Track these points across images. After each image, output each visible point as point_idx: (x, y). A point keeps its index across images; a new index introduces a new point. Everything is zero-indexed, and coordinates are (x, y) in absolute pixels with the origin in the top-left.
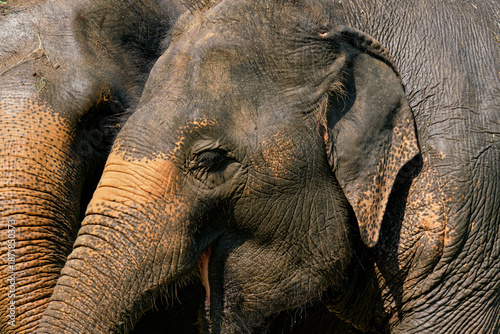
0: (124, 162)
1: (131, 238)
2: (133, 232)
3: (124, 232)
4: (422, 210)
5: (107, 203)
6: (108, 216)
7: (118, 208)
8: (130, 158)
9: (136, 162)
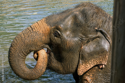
0: (44, 22)
1: (33, 37)
2: (34, 36)
3: (33, 35)
4: (88, 76)
5: (35, 27)
6: (32, 30)
7: (36, 30)
8: (45, 22)
9: (45, 23)
